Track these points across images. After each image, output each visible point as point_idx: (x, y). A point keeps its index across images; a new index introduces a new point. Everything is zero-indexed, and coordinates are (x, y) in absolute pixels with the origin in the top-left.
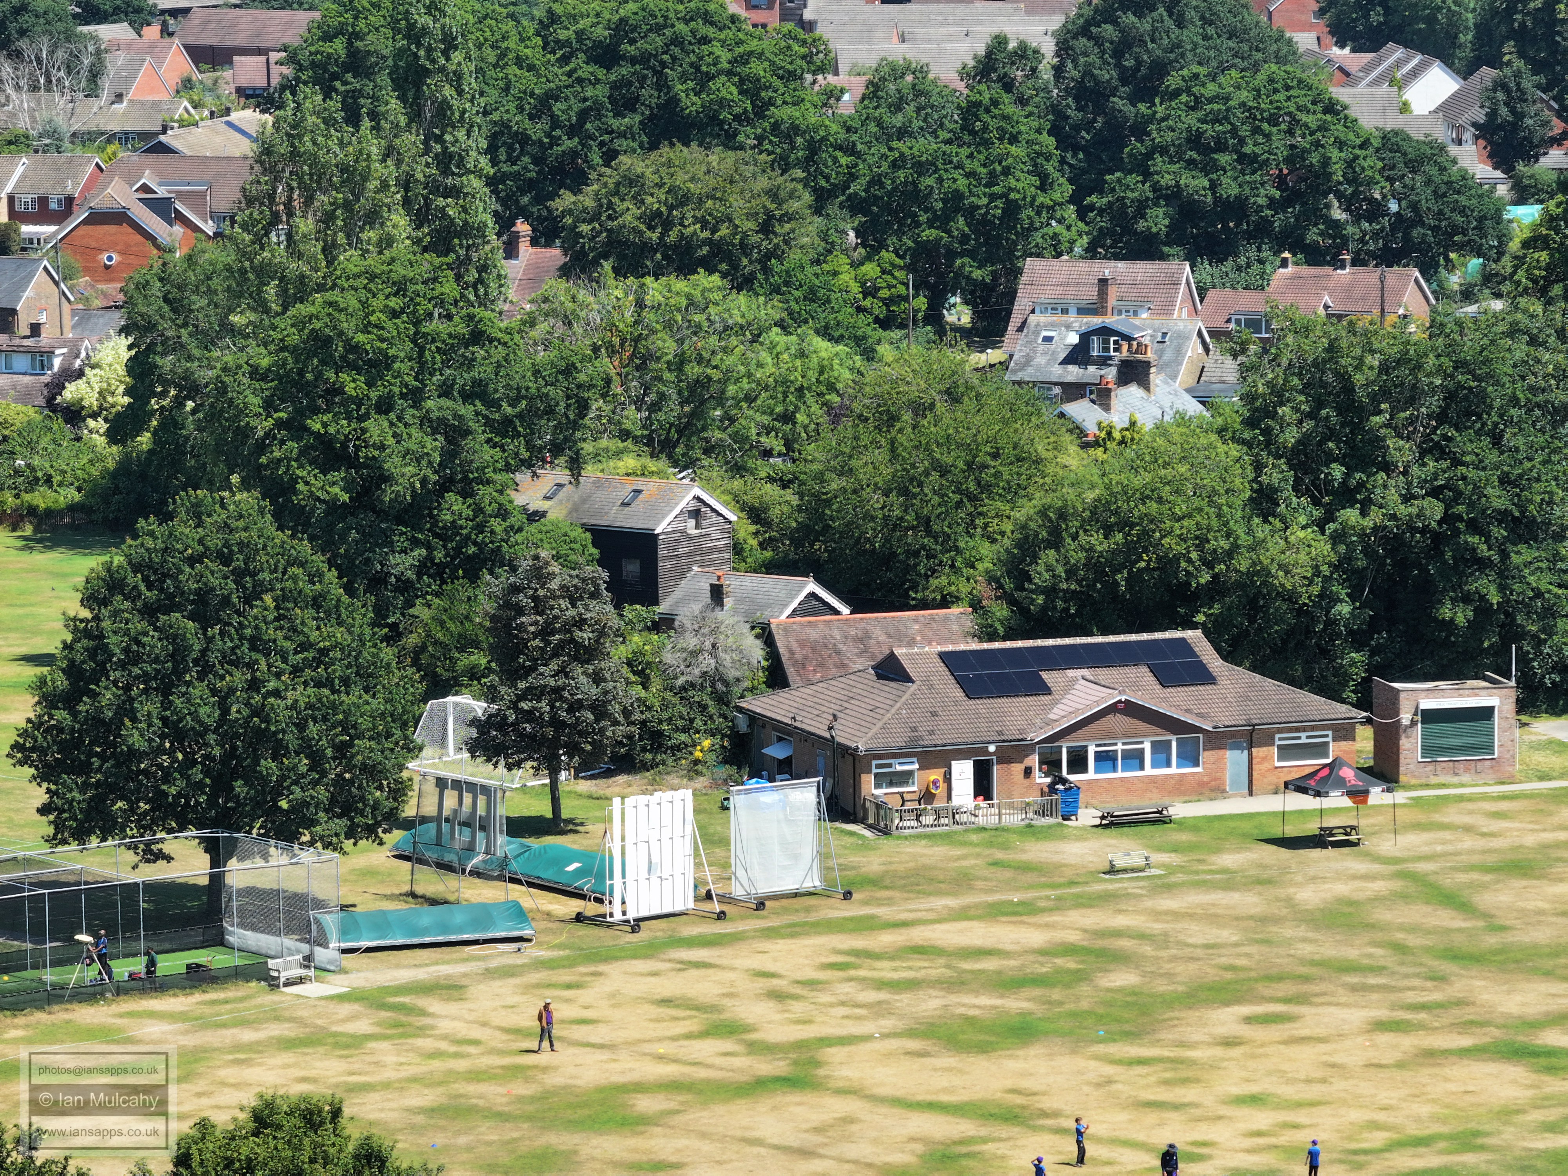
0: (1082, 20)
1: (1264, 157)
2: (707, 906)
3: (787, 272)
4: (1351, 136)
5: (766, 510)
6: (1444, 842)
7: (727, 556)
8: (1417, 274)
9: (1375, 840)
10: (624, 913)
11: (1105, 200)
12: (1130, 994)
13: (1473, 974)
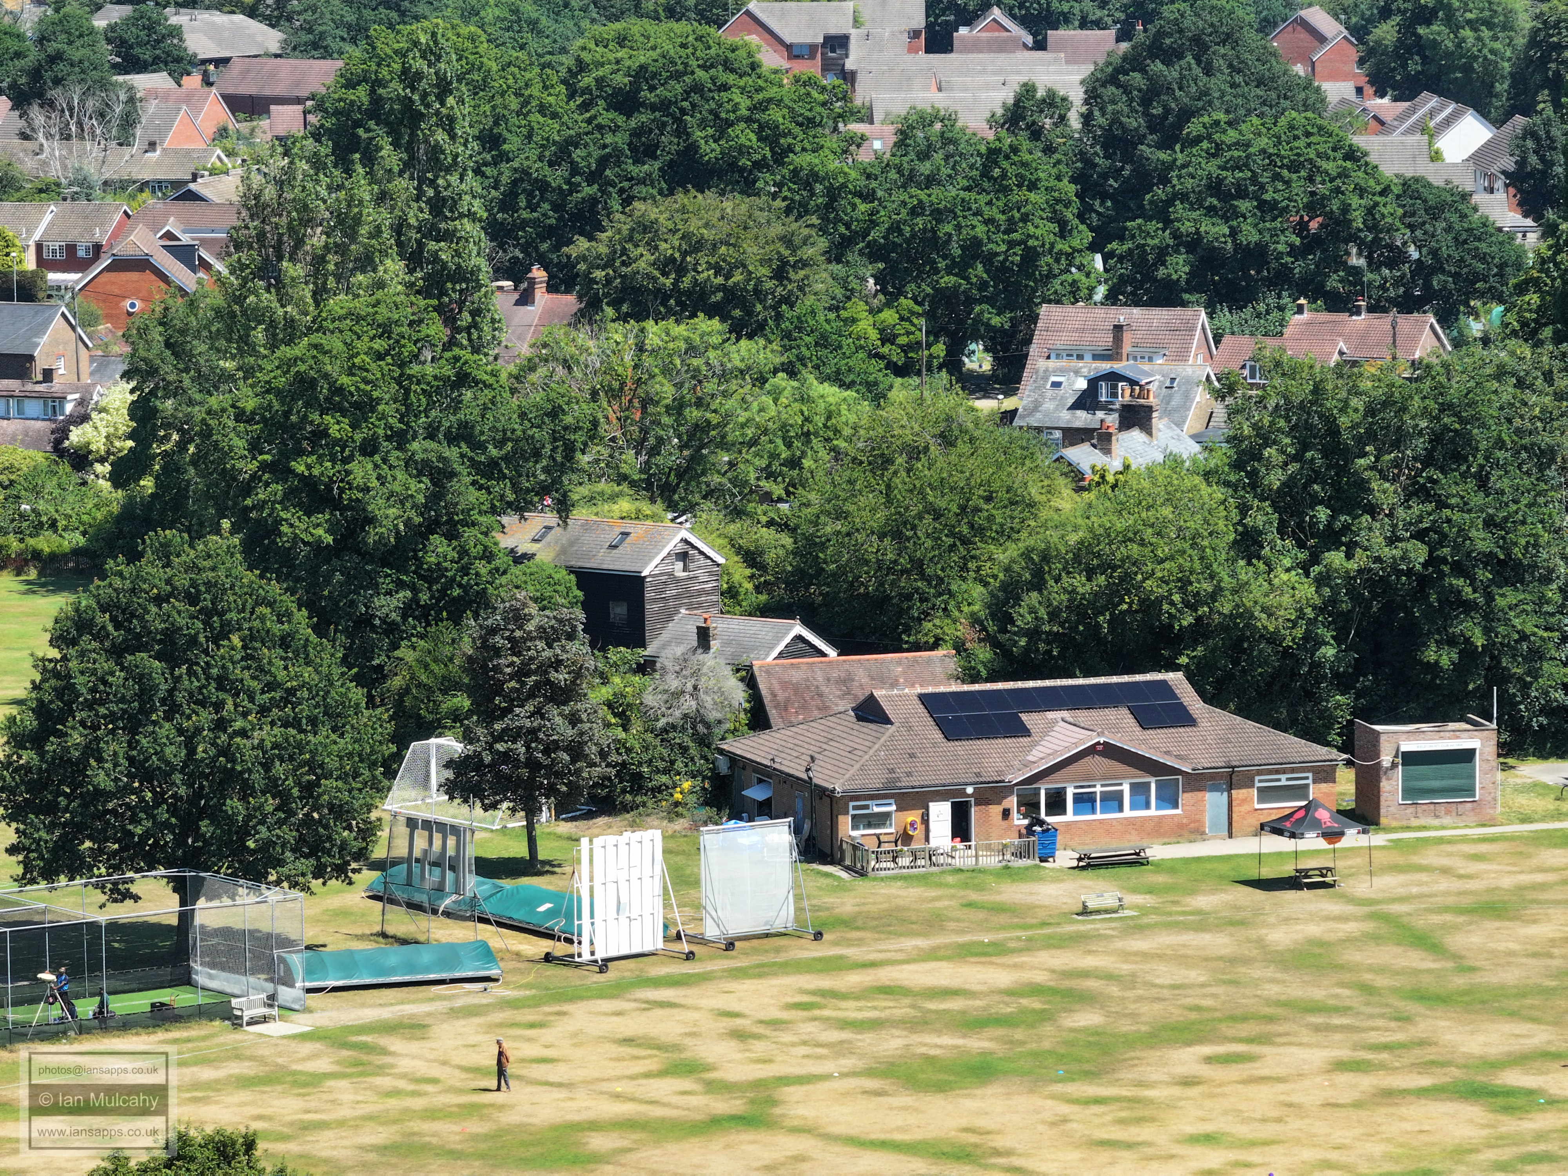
0: (1110, 69)
1: (1284, 204)
2: (676, 947)
3: (798, 318)
4: (1372, 182)
5: (762, 553)
6: (1420, 884)
7: (715, 598)
8: (1433, 320)
9: (1351, 882)
10: (592, 953)
11: (1125, 247)
12: (1093, 1034)
13: (1438, 1014)
